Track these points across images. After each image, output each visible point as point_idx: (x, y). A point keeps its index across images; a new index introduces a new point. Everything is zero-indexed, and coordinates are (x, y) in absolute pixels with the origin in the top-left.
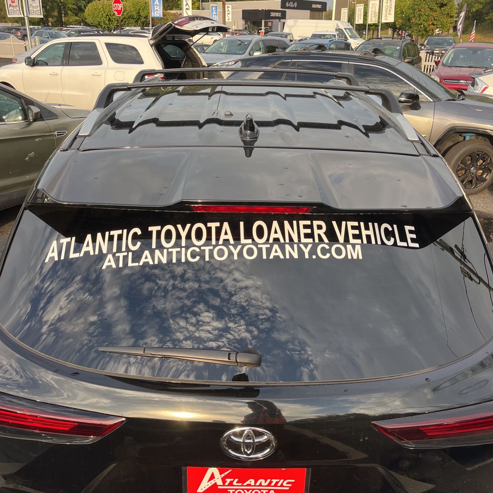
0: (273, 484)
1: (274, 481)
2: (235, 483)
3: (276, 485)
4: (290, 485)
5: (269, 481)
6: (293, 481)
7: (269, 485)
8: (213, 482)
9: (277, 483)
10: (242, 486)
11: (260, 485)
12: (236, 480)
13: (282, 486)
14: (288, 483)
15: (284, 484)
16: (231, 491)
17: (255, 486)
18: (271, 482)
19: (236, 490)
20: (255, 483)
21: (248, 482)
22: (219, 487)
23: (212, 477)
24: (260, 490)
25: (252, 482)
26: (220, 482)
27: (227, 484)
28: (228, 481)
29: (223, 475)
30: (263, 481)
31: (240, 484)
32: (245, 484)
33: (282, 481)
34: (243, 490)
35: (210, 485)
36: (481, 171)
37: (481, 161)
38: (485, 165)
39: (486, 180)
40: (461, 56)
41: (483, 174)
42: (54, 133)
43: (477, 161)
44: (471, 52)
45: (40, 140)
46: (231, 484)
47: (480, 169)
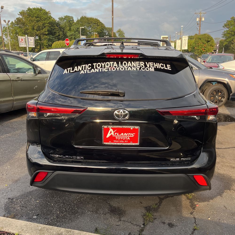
0: (129, 135)
1: (129, 134)
2: (117, 135)
3: (130, 135)
4: (134, 135)
5: (127, 134)
6: (135, 134)
7: (128, 135)
8: (111, 134)
9: (130, 134)
10: (120, 135)
11: (125, 135)
12: (118, 133)
13: (131, 135)
14: (133, 135)
15: (132, 135)
16: (116, 137)
17: (123, 135)
18: (128, 134)
19: (118, 137)
20: (124, 134)
21: (121, 134)
22: (113, 136)
23: (111, 132)
24: (125, 137)
25: (122, 134)
26: (113, 134)
27: (115, 135)
28: (116, 133)
29: (114, 132)
30: (126, 134)
31: (119, 135)
32: (121, 135)
33: (131, 134)
34: (120, 137)
35: (110, 135)
36: (221, 98)
37: (220, 93)
38: (222, 95)
39: (223, 101)
40: (215, 59)
41: (221, 99)
42: (45, 79)
43: (218, 93)
44: (219, 57)
45: (40, 82)
46: (116, 135)
47: (220, 96)
